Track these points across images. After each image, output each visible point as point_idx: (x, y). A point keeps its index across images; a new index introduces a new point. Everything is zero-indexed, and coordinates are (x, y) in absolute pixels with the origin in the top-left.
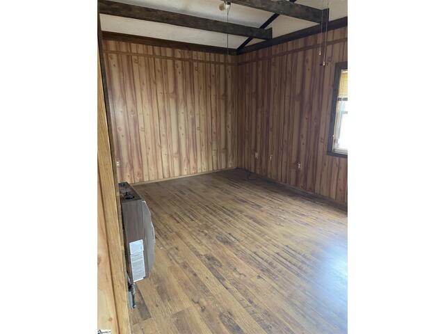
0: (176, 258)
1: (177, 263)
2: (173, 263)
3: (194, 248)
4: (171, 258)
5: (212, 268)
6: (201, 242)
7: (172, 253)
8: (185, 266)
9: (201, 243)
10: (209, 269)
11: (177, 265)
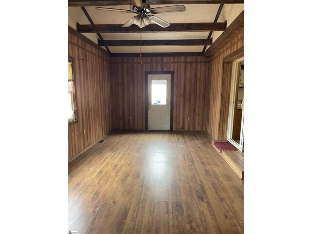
0: (227, 208)
1: (227, 204)
2: (232, 205)
3: (210, 211)
4: (232, 209)
5: (203, 192)
6: (200, 215)
7: (230, 213)
8: (222, 200)
9: (202, 213)
10: (205, 192)
11: (228, 201)
